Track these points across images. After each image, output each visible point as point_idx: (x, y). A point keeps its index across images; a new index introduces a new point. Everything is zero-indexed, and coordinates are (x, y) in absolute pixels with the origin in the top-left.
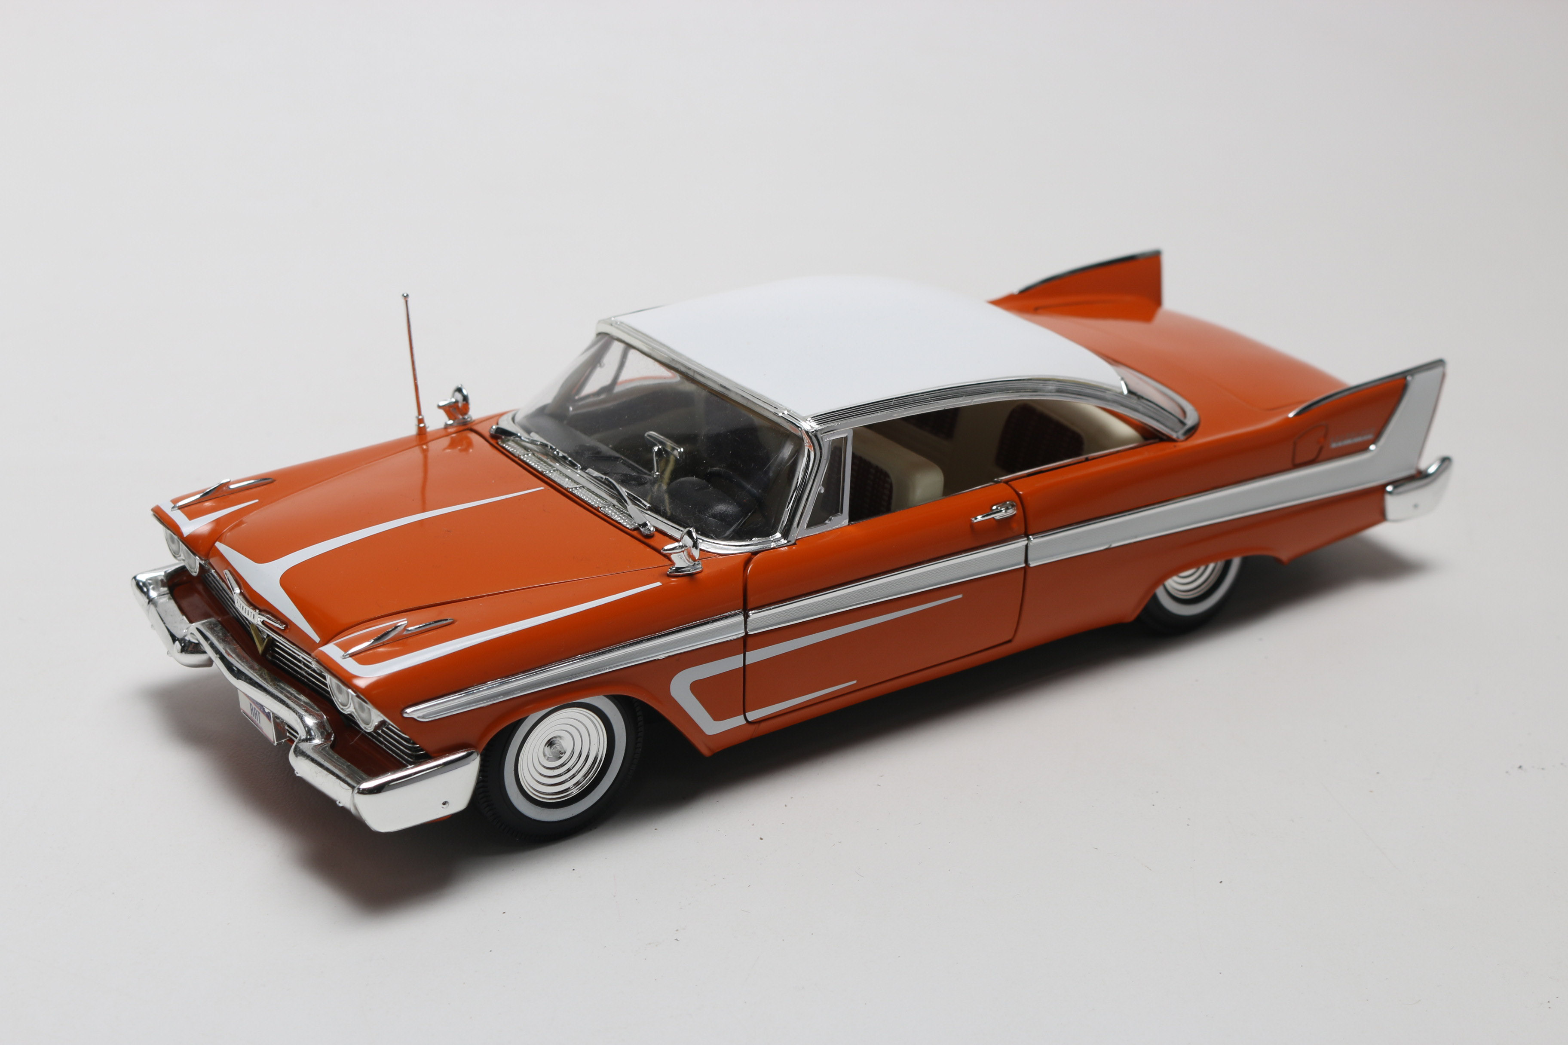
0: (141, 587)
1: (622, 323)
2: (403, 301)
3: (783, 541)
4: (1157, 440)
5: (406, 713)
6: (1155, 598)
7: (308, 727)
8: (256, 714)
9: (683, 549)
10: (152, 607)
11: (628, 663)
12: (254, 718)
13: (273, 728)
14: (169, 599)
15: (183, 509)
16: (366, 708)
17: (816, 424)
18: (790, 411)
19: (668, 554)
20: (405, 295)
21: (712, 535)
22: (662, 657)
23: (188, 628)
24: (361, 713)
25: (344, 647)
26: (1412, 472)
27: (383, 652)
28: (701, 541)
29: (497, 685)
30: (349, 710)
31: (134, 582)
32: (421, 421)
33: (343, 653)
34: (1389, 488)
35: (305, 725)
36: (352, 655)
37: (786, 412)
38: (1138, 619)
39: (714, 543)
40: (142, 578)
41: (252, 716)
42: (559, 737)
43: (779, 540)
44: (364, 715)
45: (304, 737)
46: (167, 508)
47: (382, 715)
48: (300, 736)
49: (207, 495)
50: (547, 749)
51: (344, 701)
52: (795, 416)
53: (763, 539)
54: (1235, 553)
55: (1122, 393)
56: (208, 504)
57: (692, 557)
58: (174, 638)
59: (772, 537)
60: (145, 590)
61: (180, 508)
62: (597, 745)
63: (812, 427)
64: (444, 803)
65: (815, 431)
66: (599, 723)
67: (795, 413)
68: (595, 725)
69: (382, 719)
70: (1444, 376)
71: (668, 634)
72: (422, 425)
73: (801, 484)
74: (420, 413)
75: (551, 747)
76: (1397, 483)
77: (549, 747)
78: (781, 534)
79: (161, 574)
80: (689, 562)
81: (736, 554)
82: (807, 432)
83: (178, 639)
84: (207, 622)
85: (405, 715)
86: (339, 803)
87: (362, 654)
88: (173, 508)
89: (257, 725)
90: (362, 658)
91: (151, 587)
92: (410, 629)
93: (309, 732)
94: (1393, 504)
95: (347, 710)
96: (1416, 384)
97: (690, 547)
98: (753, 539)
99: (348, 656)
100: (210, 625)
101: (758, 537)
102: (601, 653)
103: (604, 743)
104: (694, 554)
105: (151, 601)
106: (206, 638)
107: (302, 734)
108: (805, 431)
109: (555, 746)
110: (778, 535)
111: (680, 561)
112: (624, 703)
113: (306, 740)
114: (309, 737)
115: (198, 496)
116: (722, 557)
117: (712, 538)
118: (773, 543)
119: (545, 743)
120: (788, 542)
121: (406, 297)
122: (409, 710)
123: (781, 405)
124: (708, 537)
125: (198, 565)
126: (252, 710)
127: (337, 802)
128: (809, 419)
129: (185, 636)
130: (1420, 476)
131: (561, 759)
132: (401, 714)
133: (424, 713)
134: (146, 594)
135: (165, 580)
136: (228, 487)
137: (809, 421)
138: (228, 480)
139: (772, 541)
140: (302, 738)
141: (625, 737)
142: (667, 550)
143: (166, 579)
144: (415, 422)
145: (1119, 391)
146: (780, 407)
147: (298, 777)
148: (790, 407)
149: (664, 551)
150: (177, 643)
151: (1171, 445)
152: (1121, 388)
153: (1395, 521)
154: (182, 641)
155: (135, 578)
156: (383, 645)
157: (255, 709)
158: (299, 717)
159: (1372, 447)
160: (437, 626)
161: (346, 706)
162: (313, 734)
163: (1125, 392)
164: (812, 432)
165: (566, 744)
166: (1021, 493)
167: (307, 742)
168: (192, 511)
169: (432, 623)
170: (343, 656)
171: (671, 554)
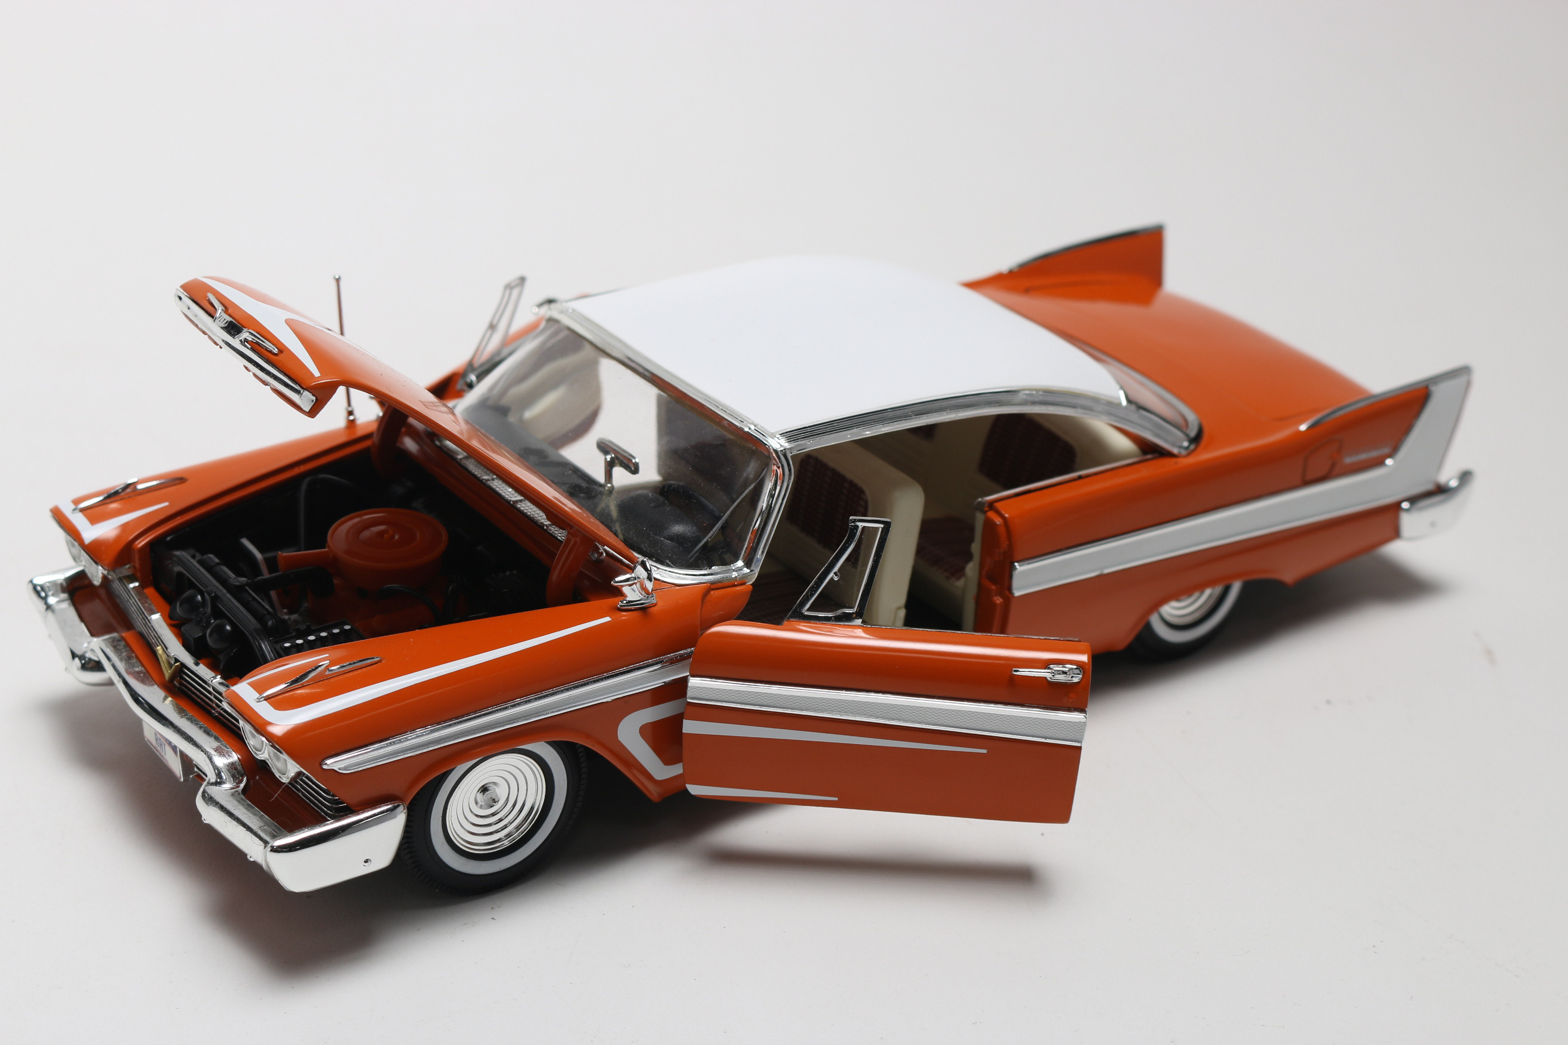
0: (39, 591)
1: (574, 310)
2: (334, 284)
3: (746, 570)
4: (1156, 455)
5: (326, 764)
6: (1148, 627)
7: (218, 769)
8: (161, 745)
9: (636, 581)
10: (49, 613)
11: (571, 707)
12: (159, 748)
13: (180, 763)
14: (69, 605)
15: (85, 512)
16: (281, 758)
17: (785, 442)
18: (758, 425)
19: (619, 587)
20: (337, 277)
21: (668, 561)
22: (609, 699)
23: (89, 643)
24: (276, 762)
25: (259, 687)
26: (1430, 487)
27: (301, 695)
28: (656, 569)
29: (427, 733)
30: (263, 755)
31: (31, 587)
32: (350, 413)
33: (259, 695)
34: (1405, 505)
35: (215, 767)
36: (267, 699)
37: (753, 427)
38: (1130, 648)
39: (669, 571)
40: (39, 581)
41: (157, 746)
42: (495, 783)
43: (740, 569)
44: (279, 765)
45: (213, 780)
46: (67, 510)
47: (298, 766)
48: (210, 779)
49: (112, 496)
50: (480, 796)
51: (258, 746)
52: (762, 430)
53: (724, 568)
54: (1236, 577)
55: (1120, 404)
56: (114, 506)
57: (644, 589)
58: (74, 655)
59: (733, 566)
60: (43, 594)
61: (82, 510)
62: (535, 795)
63: (781, 445)
64: (366, 861)
65: (785, 449)
66: (537, 769)
67: (762, 428)
68: (534, 774)
69: (299, 770)
70: (1468, 385)
71: (617, 675)
72: (351, 418)
73: (766, 507)
74: (349, 404)
75: (484, 794)
76: (1414, 500)
77: (482, 793)
78: (743, 562)
79: (61, 577)
80: (642, 594)
81: (693, 584)
82: (776, 451)
83: (77, 656)
84: (110, 638)
85: (325, 767)
86: (251, 857)
87: (280, 697)
88: (74, 510)
89: (162, 756)
90: (280, 702)
91: (50, 593)
92: (332, 668)
93: (219, 775)
94: (1409, 521)
95: (261, 756)
96: (1439, 393)
97: (644, 579)
98: (713, 568)
99: (263, 699)
100: (113, 641)
101: (718, 566)
102: (543, 696)
103: (542, 794)
104: (647, 586)
105: (49, 607)
106: (108, 658)
107: (212, 777)
108: (774, 450)
109: (488, 793)
110: (740, 563)
111: (632, 594)
112: (566, 750)
113: (216, 784)
114: (219, 780)
115: (101, 498)
116: (678, 588)
117: (668, 565)
118: (734, 573)
119: (479, 788)
120: (751, 571)
121: (338, 281)
122: (329, 762)
123: (747, 418)
124: (662, 563)
125: (101, 575)
126: (157, 740)
127: (248, 857)
128: (778, 436)
129: (85, 652)
130: (1441, 490)
131: (493, 808)
132: (321, 765)
133: (346, 764)
134: (45, 599)
135: (64, 584)
136: (135, 487)
137: (778, 438)
138: (135, 480)
139: (734, 571)
140: (211, 781)
141: (566, 789)
142: (617, 582)
143: (66, 583)
144: (344, 414)
145: (1116, 401)
146: (746, 421)
147: (206, 824)
148: (756, 421)
149: (615, 583)
150: (77, 660)
151: (1173, 460)
152: (1119, 399)
153: (1412, 539)
154: (82, 657)
155: (31, 581)
156: (303, 687)
157: (160, 739)
158: (208, 758)
159: (1389, 462)
160: (362, 665)
161: (260, 751)
162: (224, 778)
163: (1124, 402)
164: (781, 451)
165: (501, 792)
166: (1007, 515)
167: (216, 785)
168: (94, 514)
169: (357, 662)
170: (258, 698)
171: (622, 586)
